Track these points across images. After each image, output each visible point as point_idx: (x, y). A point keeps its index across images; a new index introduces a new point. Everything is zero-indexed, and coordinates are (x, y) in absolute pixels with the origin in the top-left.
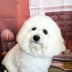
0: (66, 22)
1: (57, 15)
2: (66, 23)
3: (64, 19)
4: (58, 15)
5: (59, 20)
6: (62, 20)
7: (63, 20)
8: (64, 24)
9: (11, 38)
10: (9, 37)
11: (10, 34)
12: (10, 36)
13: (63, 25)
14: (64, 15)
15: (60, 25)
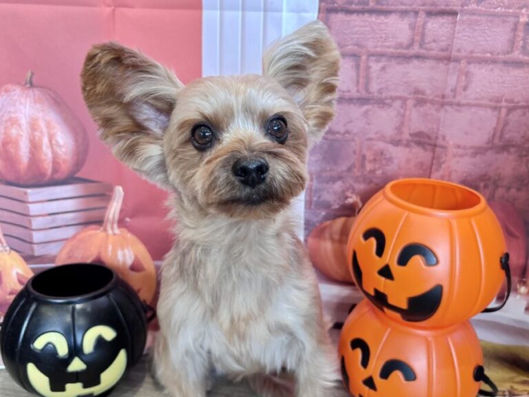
0: (467, 74)
1: (404, 13)
2: (465, 88)
3: (454, 54)
4: (416, 13)
5: (418, 57)
6: (439, 59)
7: (449, 59)
8: (448, 92)
9: (55, 155)
10: (35, 147)
11: (42, 124)
12: (46, 140)
13: (443, 97)
14: (458, 17)
15: (417, 91)
